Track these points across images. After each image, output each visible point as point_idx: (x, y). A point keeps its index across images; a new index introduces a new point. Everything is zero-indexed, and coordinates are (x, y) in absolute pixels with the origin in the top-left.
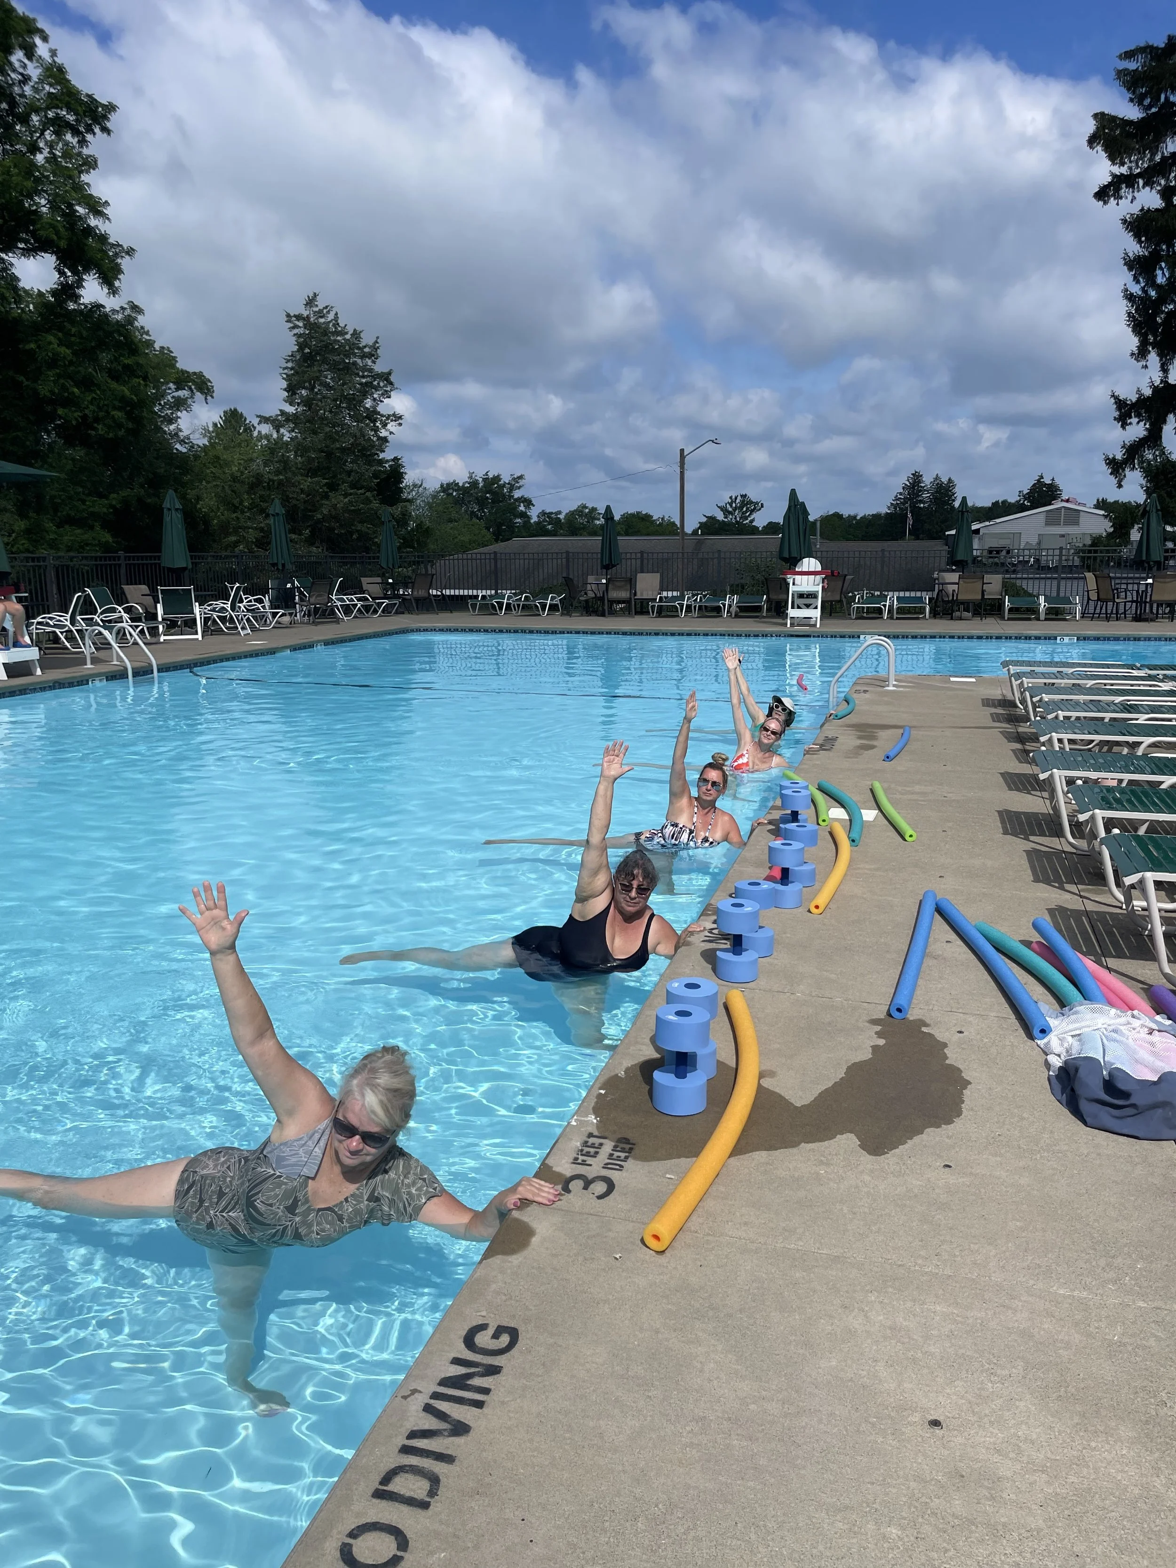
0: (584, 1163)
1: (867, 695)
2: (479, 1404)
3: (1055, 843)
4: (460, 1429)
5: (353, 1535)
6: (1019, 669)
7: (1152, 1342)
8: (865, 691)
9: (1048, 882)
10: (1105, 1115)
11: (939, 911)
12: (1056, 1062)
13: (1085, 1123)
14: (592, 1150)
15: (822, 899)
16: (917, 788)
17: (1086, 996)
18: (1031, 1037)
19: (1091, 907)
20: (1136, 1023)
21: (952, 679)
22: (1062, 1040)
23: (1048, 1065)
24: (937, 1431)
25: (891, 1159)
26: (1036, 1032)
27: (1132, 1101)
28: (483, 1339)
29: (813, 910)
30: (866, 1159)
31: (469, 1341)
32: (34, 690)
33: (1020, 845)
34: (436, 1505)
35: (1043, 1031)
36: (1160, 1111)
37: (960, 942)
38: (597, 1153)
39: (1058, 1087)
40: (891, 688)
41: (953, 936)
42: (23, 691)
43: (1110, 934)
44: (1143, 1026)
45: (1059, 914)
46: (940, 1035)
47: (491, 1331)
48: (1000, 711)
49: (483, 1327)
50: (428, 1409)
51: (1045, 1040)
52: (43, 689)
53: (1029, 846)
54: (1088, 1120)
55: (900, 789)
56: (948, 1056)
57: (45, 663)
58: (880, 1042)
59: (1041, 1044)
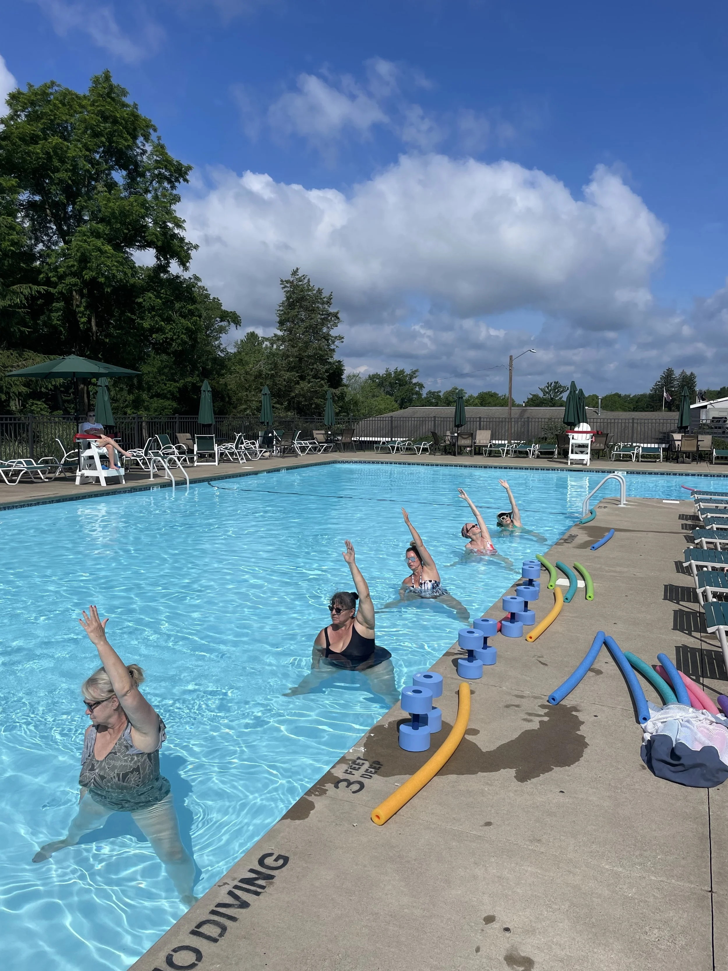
0: (351, 773)
1: (606, 510)
2: (257, 894)
3: (692, 606)
4: (244, 905)
5: (175, 951)
6: (700, 497)
7: (651, 900)
8: (605, 507)
9: (682, 630)
10: (666, 769)
11: (605, 643)
12: (648, 737)
13: (655, 774)
14: (357, 766)
15: (535, 632)
16: (618, 569)
17: (679, 699)
18: (638, 722)
19: (705, 646)
20: (703, 717)
21: (664, 501)
22: (655, 724)
23: (643, 739)
24: (507, 934)
25: (530, 784)
26: (641, 719)
27: (681, 762)
28: (269, 861)
29: (528, 639)
30: (515, 784)
31: (261, 862)
32: (120, 492)
33: (669, 609)
34: (222, 941)
35: (645, 719)
36: (699, 769)
37: (614, 663)
38: (359, 768)
39: (645, 752)
40: (622, 506)
41: (610, 660)
42: (114, 493)
43: (711, 664)
44: (706, 719)
45: (682, 650)
46: (581, 716)
47: (274, 857)
48: (689, 522)
49: (271, 855)
50: (230, 893)
51: (645, 724)
52: (125, 492)
53: (677, 607)
54: (656, 772)
55: (607, 568)
56: (583, 731)
57: (128, 477)
58: (546, 719)
59: (643, 726)
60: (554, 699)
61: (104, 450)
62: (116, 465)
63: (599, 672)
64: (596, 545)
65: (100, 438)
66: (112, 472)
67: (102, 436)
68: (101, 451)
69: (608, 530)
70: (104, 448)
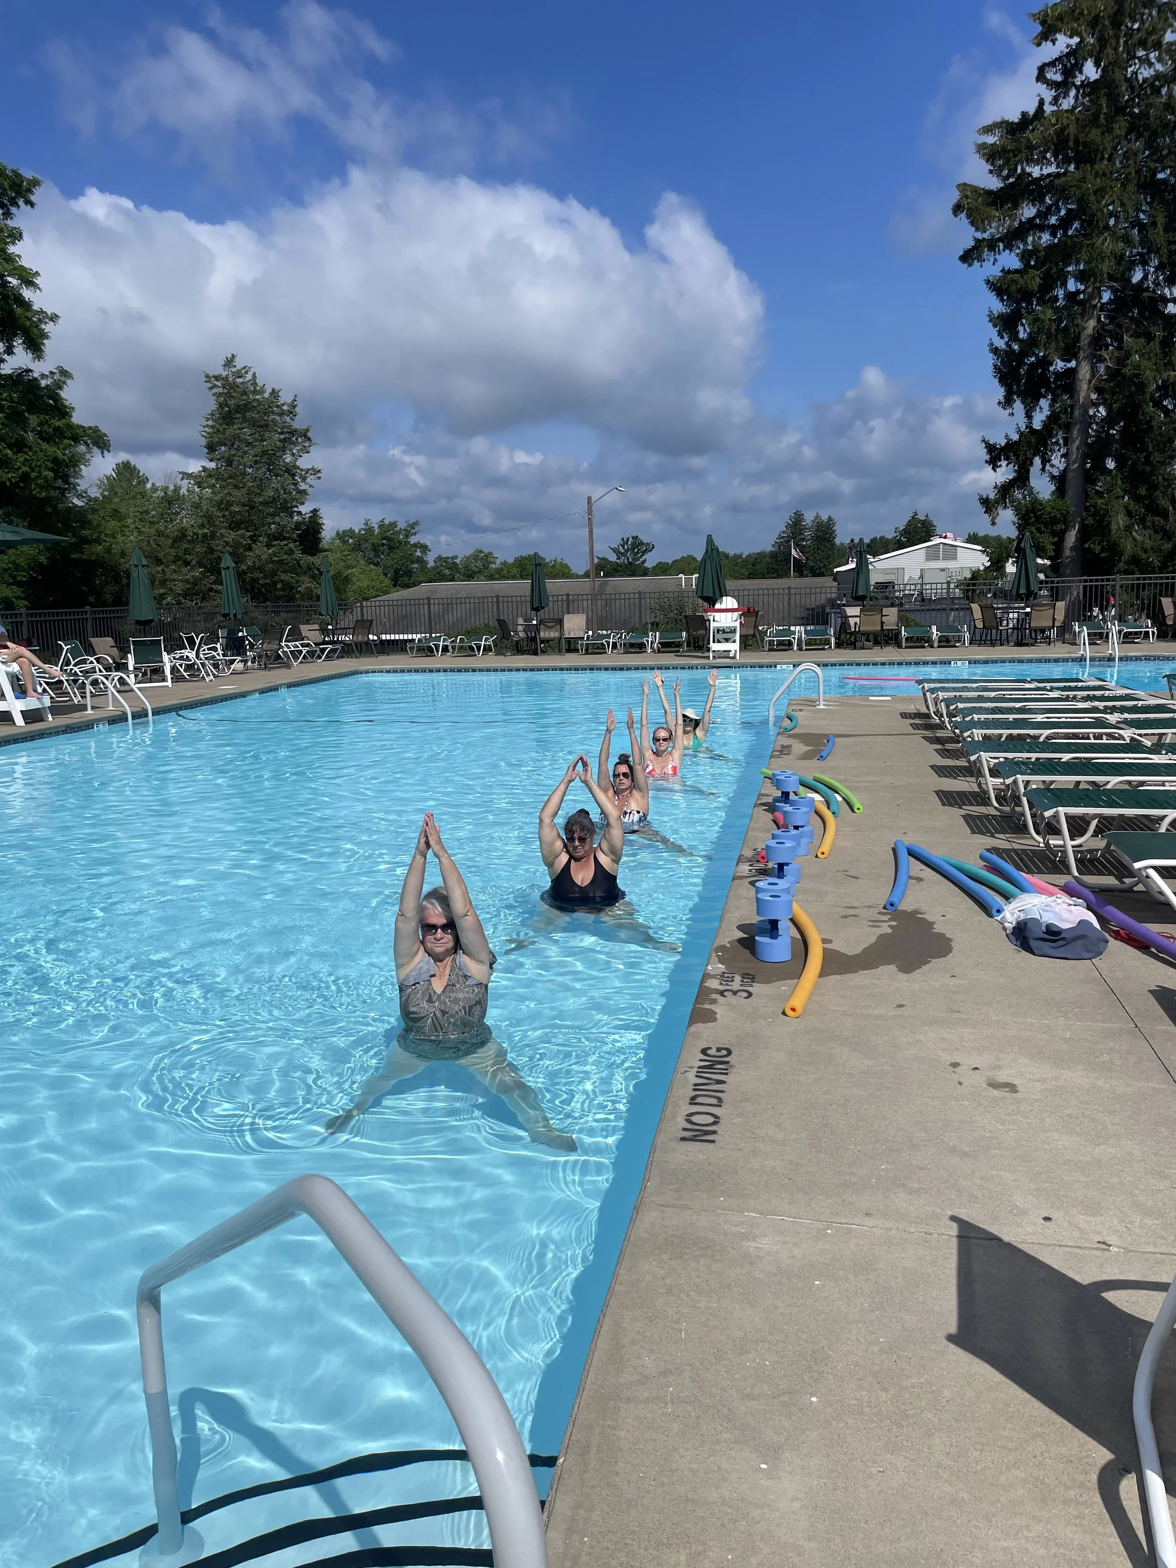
0: (727, 984)
1: (804, 713)
2: (725, 1074)
3: (983, 810)
4: (721, 1081)
5: (689, 1116)
6: (932, 685)
7: (1088, 1037)
8: (801, 710)
9: (982, 833)
10: (1046, 947)
11: (911, 853)
12: (1010, 926)
13: (1034, 954)
14: (729, 979)
15: (826, 847)
16: (869, 778)
17: (1023, 890)
18: (990, 916)
19: (1016, 846)
20: (1059, 901)
21: (871, 698)
22: (1012, 914)
23: (1005, 929)
24: (978, 1071)
25: (917, 974)
26: (994, 912)
27: (1061, 936)
28: (712, 1053)
29: (819, 855)
30: (902, 976)
31: (705, 1054)
32: (47, 735)
33: (956, 814)
34: (725, 1106)
35: (998, 911)
36: (1080, 941)
37: (929, 870)
38: (733, 980)
39: (1013, 938)
40: (822, 707)
41: (924, 867)
42: (38, 735)
43: (1032, 861)
44: (1064, 902)
45: (995, 850)
46: (929, 918)
47: (714, 1050)
48: (917, 721)
49: (709, 1048)
50: (699, 1076)
51: (1001, 916)
53: (963, 812)
54: (1036, 951)
55: (854, 779)
56: (938, 928)
57: (56, 710)
58: (894, 923)
59: (999, 918)
60: (892, 905)
61: (15, 668)
62: (35, 691)
63: (919, 879)
64: (824, 754)
65: (6, 647)
66: (31, 703)
67: (9, 644)
68: (9, 669)
69: (827, 736)
70: (14, 664)
